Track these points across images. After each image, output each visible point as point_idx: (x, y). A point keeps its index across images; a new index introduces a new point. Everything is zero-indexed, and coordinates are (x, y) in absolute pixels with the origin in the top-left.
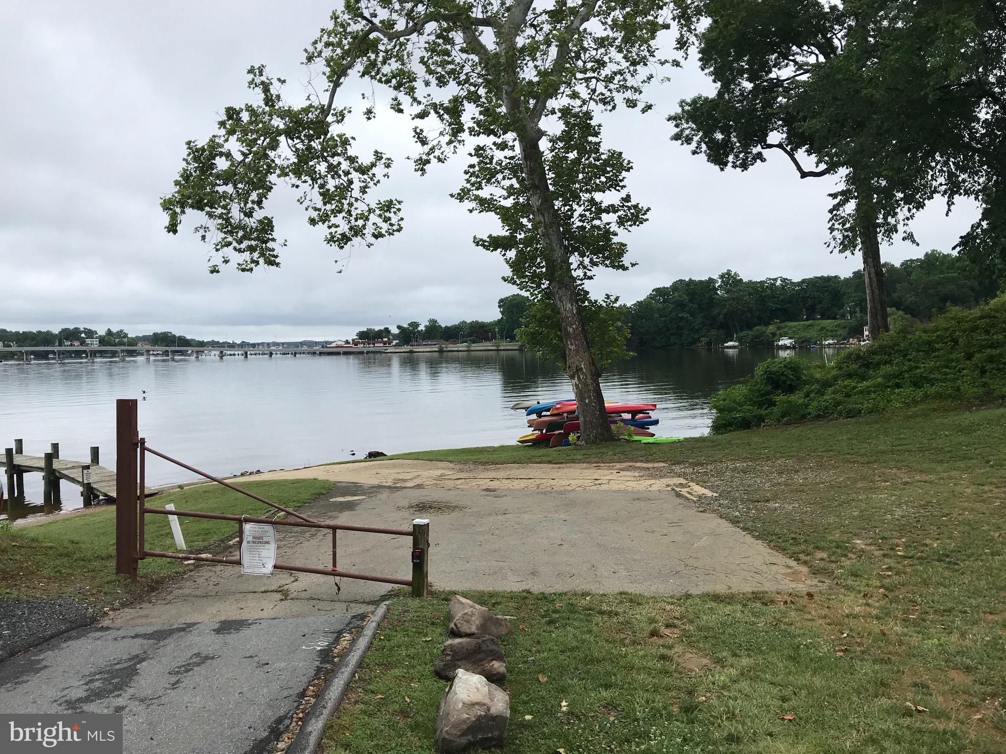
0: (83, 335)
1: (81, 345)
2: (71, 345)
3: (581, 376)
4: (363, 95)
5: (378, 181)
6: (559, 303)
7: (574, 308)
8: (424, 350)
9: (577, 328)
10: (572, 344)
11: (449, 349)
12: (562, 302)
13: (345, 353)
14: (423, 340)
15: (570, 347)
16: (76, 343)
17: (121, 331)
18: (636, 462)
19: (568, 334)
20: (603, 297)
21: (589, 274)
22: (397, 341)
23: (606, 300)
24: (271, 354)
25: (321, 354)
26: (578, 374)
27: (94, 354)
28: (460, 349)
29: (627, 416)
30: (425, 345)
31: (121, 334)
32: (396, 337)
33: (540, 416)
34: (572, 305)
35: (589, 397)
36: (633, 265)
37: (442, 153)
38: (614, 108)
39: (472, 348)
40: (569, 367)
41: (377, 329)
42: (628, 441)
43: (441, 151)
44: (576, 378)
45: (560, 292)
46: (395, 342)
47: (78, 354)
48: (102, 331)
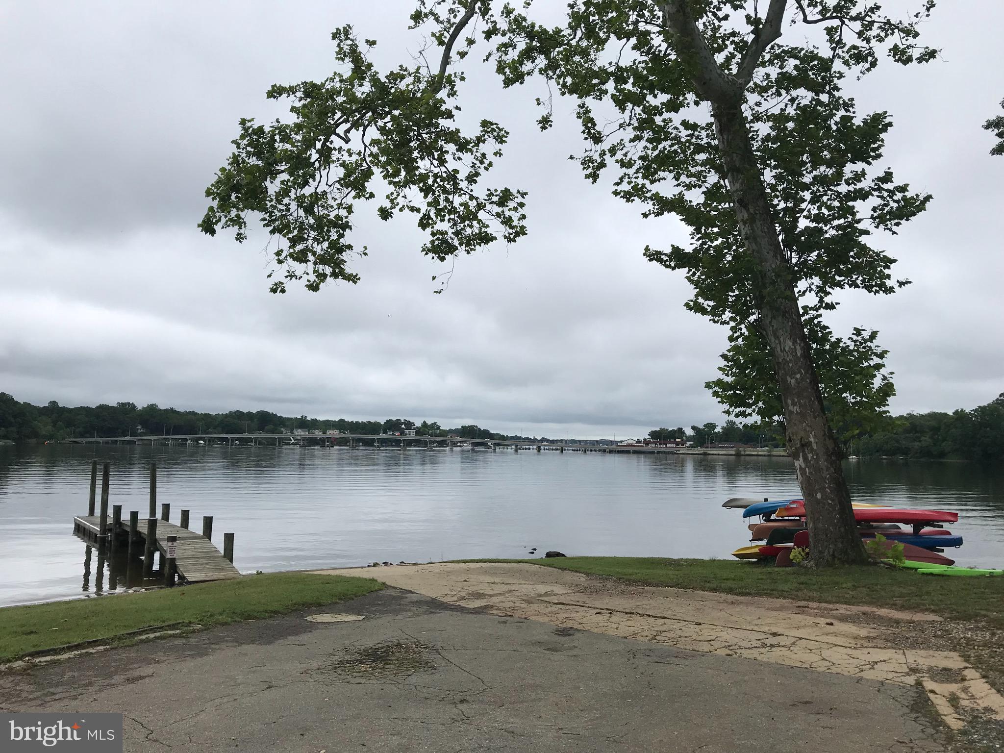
0: (403, 426)
1: (401, 435)
2: (393, 434)
3: (810, 456)
4: (538, 100)
5: (490, 164)
6: (773, 339)
7: (798, 347)
8: (719, 452)
9: (802, 379)
10: (794, 404)
11: (747, 453)
12: (777, 337)
13: (635, 452)
14: (720, 441)
15: (791, 408)
16: (397, 433)
17: (435, 423)
18: (882, 606)
19: (787, 388)
20: (850, 332)
21: (827, 300)
22: (691, 443)
23: (855, 338)
24: (562, 450)
25: (611, 452)
26: (803, 451)
27: (409, 443)
28: (760, 453)
29: (907, 529)
30: (720, 447)
31: (435, 426)
32: (690, 438)
33: (768, 520)
34: (794, 342)
35: (822, 490)
36: (901, 284)
37: (625, 155)
38: (873, 64)
39: (774, 453)
40: (790, 440)
41: (670, 429)
42: (892, 567)
43: (624, 152)
44: (801, 459)
45: (774, 323)
46: (688, 444)
47: (397, 442)
48: (418, 423)
